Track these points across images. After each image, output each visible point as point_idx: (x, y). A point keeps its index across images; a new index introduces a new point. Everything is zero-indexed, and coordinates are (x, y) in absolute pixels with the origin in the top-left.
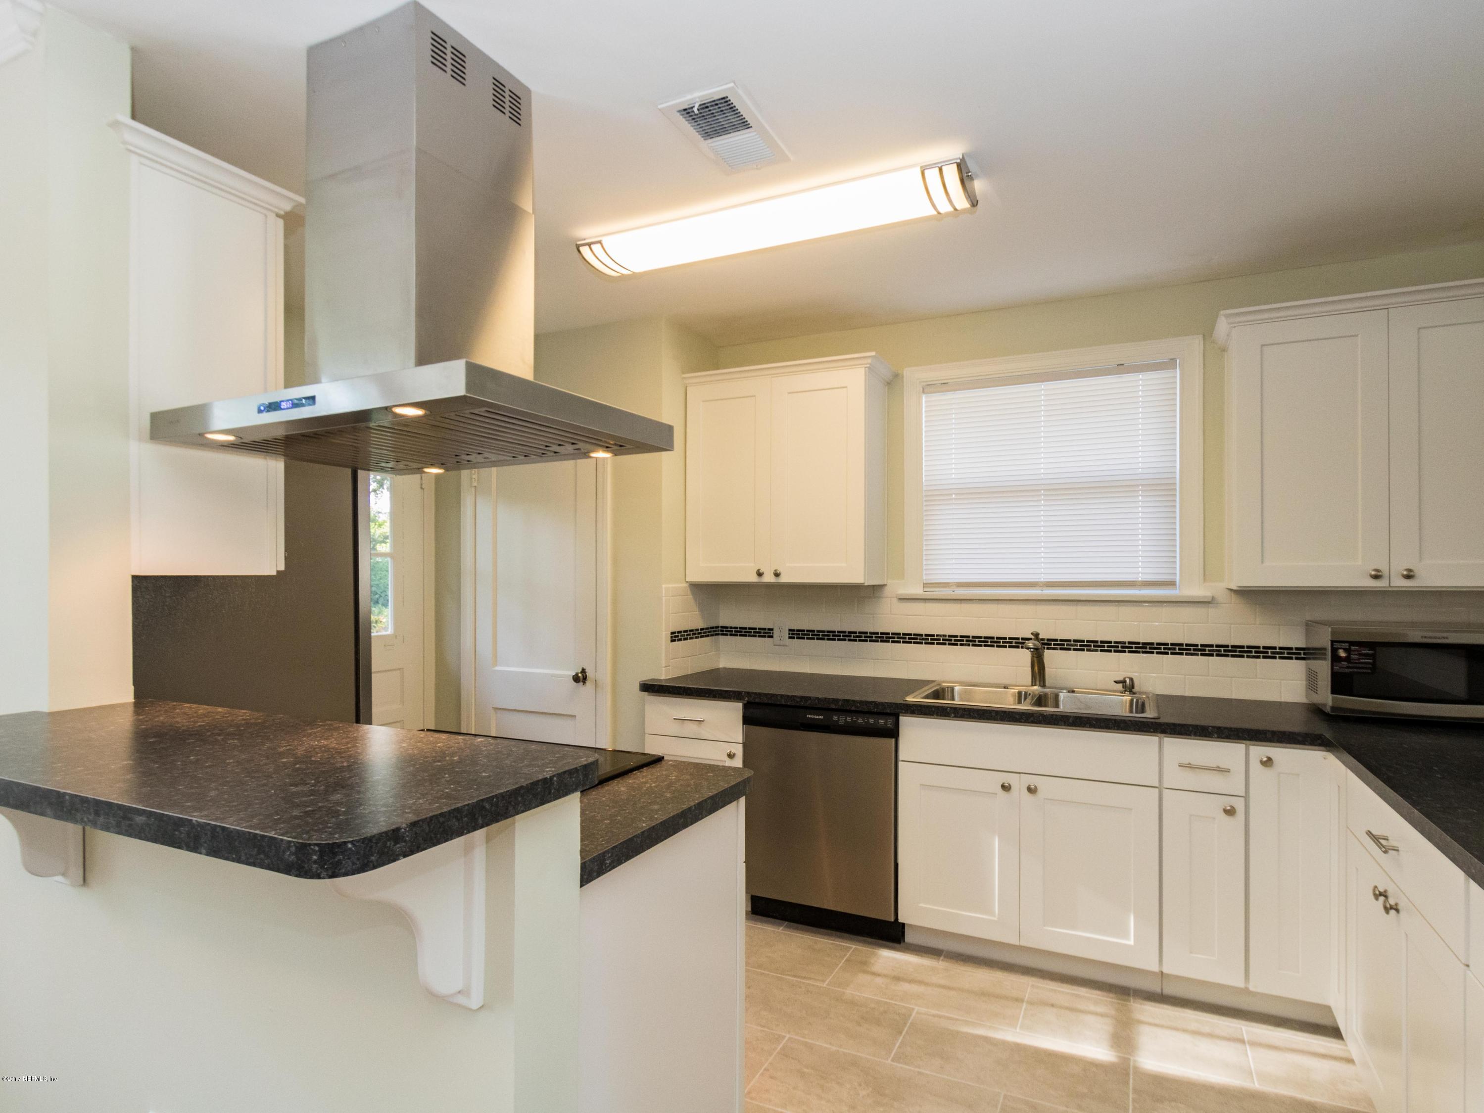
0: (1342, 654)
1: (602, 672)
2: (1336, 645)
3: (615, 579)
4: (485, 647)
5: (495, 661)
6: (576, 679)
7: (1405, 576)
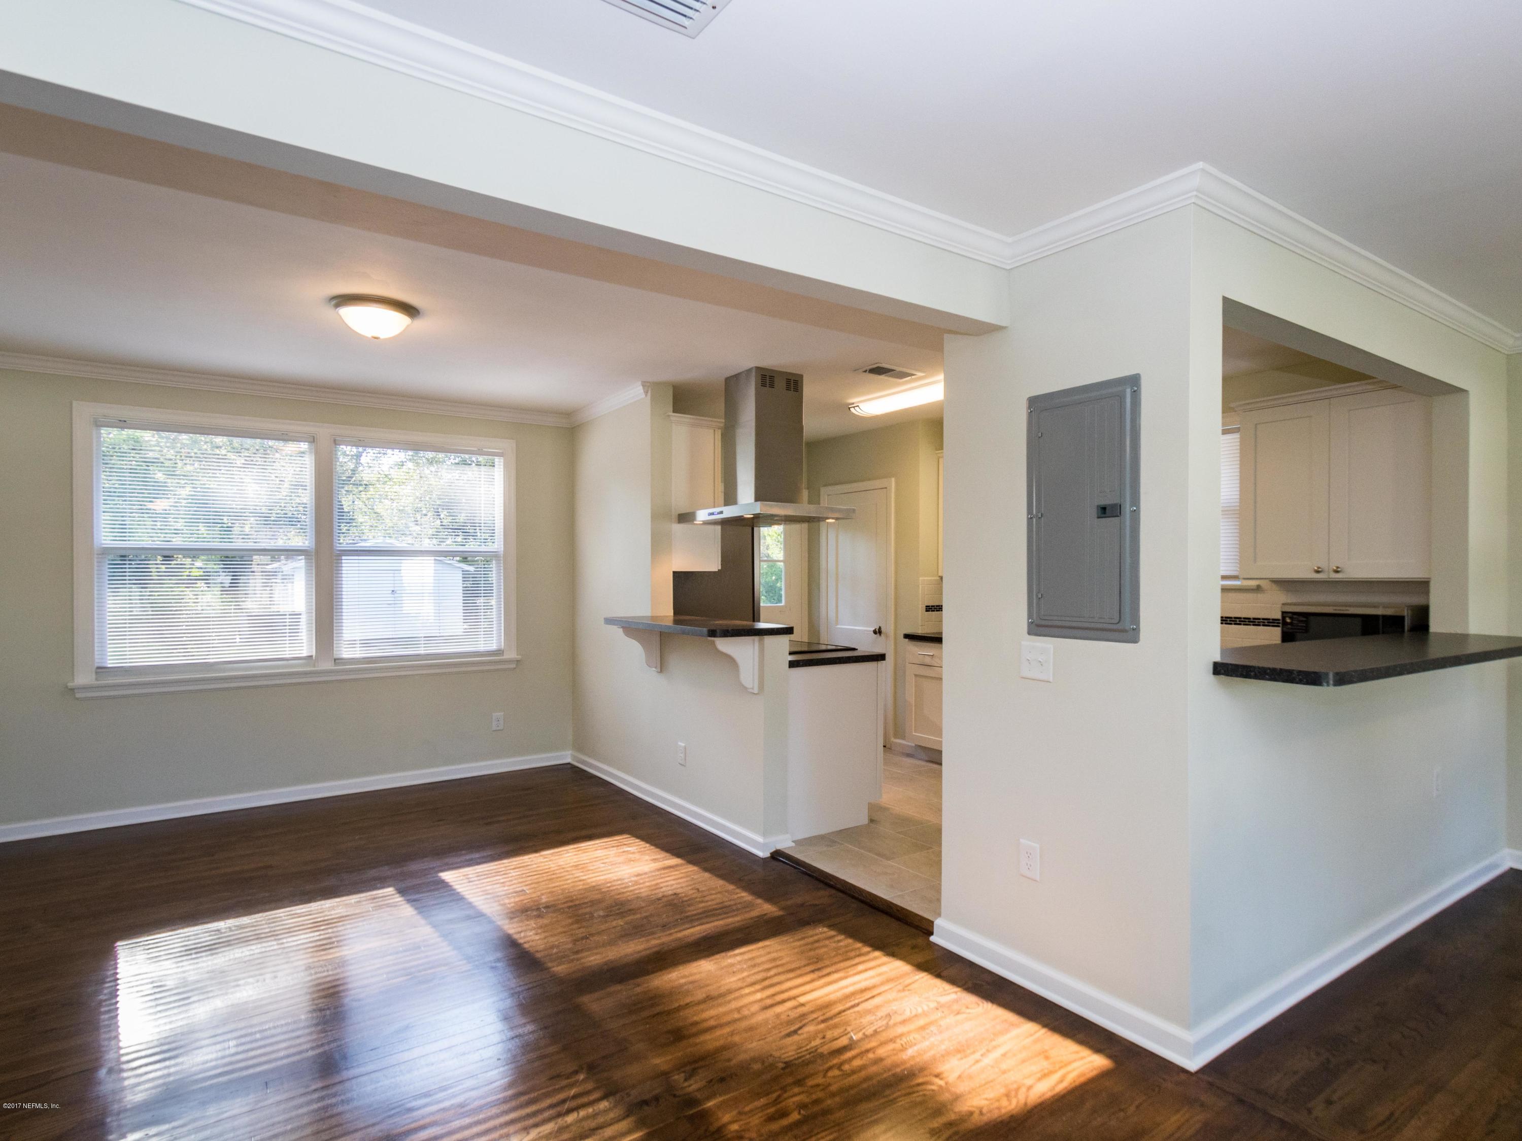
0: (1288, 620)
1: (889, 628)
2: (1285, 615)
3: (896, 573)
4: (832, 614)
5: (837, 624)
6: (875, 632)
7: (1336, 572)
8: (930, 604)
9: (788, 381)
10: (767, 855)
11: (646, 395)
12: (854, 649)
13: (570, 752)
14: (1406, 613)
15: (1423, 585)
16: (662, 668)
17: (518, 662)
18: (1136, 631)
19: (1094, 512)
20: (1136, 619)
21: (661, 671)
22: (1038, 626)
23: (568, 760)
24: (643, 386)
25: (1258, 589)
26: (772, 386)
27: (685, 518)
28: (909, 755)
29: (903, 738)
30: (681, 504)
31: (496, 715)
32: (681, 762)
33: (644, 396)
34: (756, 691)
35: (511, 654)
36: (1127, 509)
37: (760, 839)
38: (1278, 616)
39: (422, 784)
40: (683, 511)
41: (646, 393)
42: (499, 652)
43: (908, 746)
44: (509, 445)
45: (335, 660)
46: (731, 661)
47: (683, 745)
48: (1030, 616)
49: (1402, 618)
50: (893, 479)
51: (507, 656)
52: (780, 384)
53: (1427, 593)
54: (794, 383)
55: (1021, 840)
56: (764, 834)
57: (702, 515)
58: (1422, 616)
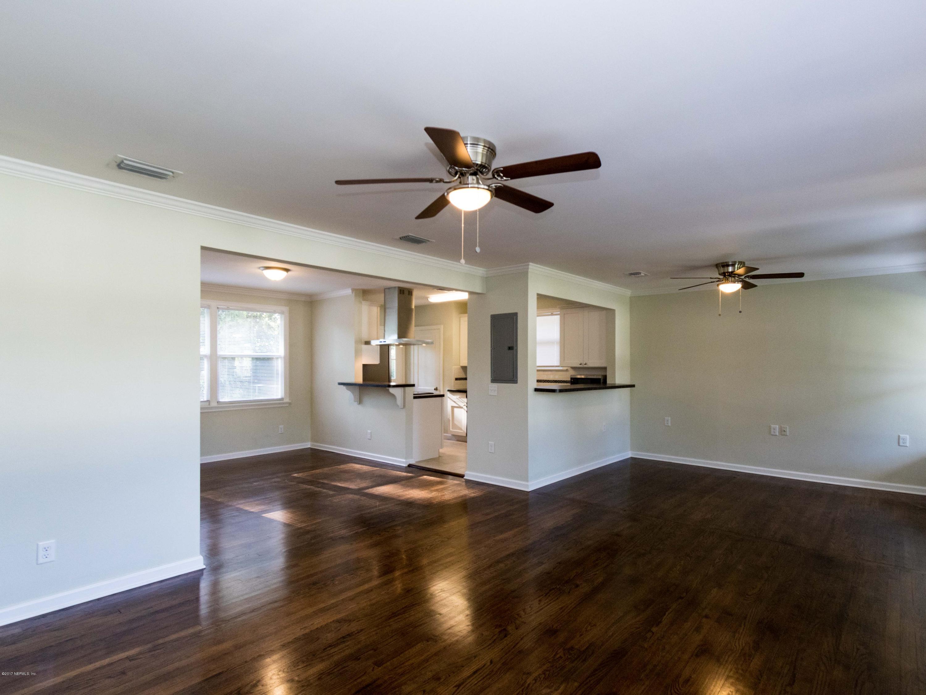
0: (572, 380)
1: (441, 388)
3: (443, 365)
4: (416, 382)
5: (418, 386)
6: (437, 388)
7: (585, 364)
8: (457, 377)
9: (409, 292)
10: (407, 465)
11: (352, 293)
12: (433, 393)
13: (310, 443)
14: (600, 377)
15: (605, 369)
16: (360, 402)
17: (290, 404)
18: (517, 380)
19: (506, 348)
20: (517, 377)
21: (360, 404)
22: (494, 380)
23: (309, 446)
24: (352, 290)
25: (567, 370)
26: (403, 293)
27: (368, 343)
28: (449, 439)
29: (447, 433)
30: (365, 338)
31: (280, 426)
32: (369, 438)
33: (351, 293)
34: (402, 407)
35: (287, 400)
36: (515, 348)
37: (404, 460)
38: (570, 380)
39: (258, 455)
40: (367, 340)
41: (352, 292)
42: (282, 399)
43: (449, 436)
44: (286, 309)
45: (218, 402)
46: (393, 396)
47: (370, 431)
48: (491, 377)
49: (600, 379)
50: (442, 326)
51: (285, 401)
52: (406, 292)
53: (606, 371)
54: (410, 292)
55: (489, 442)
56: (406, 458)
57: (374, 343)
58: (605, 377)
